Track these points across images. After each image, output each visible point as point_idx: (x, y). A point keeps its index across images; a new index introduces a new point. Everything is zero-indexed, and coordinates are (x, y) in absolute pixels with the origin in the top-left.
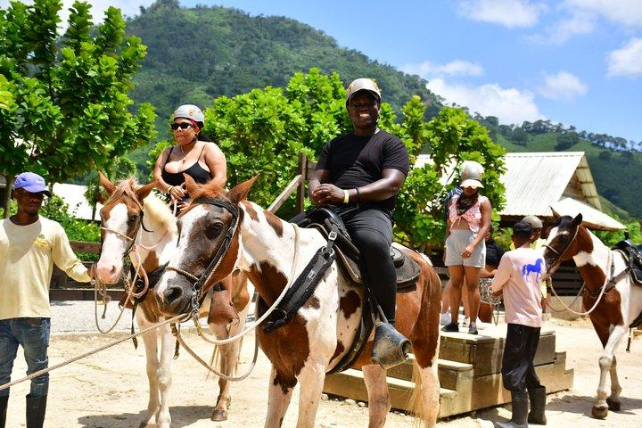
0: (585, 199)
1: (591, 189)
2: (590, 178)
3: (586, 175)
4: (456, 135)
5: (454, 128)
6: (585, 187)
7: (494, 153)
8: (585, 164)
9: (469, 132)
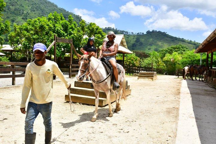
0: (124, 46)
1: (125, 44)
2: (125, 41)
3: (124, 40)
4: (94, 30)
5: (93, 28)
6: (124, 43)
7: (104, 35)
8: (124, 37)
9: (97, 29)
